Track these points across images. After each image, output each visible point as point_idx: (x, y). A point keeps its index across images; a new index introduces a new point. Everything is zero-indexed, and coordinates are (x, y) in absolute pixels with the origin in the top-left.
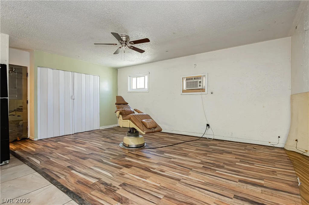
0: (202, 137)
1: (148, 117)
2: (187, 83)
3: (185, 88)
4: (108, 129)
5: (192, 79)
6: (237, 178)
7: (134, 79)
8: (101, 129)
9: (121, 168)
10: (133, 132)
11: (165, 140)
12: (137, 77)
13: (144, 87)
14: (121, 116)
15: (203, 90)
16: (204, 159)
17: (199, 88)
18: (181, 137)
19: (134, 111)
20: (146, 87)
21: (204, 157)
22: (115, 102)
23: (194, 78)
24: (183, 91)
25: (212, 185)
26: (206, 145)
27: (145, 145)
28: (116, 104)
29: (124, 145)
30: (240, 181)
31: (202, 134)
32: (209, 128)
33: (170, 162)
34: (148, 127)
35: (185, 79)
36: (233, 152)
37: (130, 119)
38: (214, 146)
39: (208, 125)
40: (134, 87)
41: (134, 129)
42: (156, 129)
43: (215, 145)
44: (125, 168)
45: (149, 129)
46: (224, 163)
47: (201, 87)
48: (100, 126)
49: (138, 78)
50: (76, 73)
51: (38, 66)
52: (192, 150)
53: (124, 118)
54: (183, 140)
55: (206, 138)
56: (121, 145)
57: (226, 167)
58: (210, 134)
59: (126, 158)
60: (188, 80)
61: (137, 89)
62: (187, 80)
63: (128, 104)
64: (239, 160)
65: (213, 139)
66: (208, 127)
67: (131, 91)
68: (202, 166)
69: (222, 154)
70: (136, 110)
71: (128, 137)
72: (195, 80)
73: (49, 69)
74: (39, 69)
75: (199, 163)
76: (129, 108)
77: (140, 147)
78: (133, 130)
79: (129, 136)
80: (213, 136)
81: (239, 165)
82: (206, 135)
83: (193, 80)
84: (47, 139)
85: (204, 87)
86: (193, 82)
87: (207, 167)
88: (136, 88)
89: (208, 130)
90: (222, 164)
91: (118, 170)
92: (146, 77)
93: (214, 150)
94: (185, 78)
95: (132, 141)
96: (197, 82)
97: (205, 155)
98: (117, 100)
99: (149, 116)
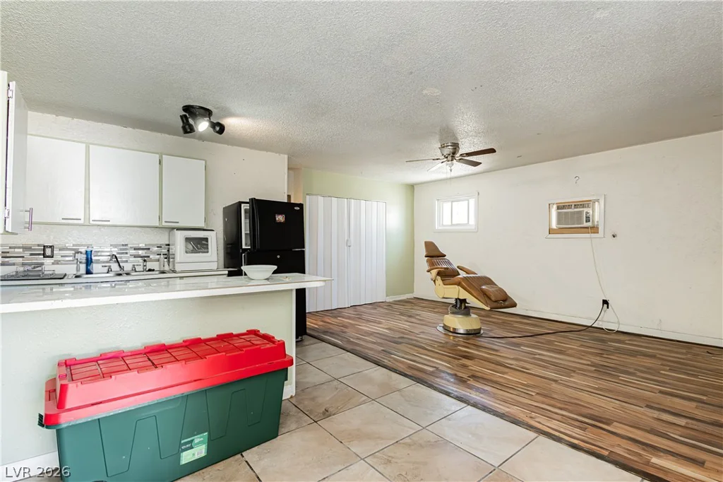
0: (591, 327)
1: (488, 281)
2: (559, 215)
3: (554, 225)
4: (399, 301)
5: (569, 207)
6: (658, 389)
7: (447, 206)
8: (387, 301)
9: (460, 359)
10: (461, 307)
11: (516, 327)
12: (452, 202)
13: (466, 222)
14: (439, 278)
15: (594, 229)
16: (597, 360)
17: (586, 224)
18: (546, 324)
19: (459, 270)
20: (472, 221)
21: (598, 358)
22: (425, 254)
23: (575, 205)
24: (551, 231)
25: (610, 391)
26: (603, 341)
27: (482, 332)
28: (426, 257)
29: (445, 328)
30: (661, 392)
31: (591, 319)
32: (608, 308)
33: (534, 358)
34: (493, 299)
35: (555, 206)
36: (658, 356)
37: (459, 284)
38: (616, 343)
39: (605, 302)
40: (447, 221)
41: (464, 301)
42: (507, 303)
43: (622, 342)
44: (464, 359)
45: (496, 301)
46: (636, 370)
47: (589, 224)
48: (387, 296)
49: (454, 203)
50: (353, 200)
51: (307, 194)
52: (574, 346)
53: (447, 282)
54: (551, 330)
55: (602, 329)
56: (441, 329)
57: (639, 374)
58: (609, 321)
59: (459, 347)
60: (561, 209)
61: (452, 225)
62: (558, 208)
63: (445, 256)
64: (668, 368)
65: (618, 331)
66: (605, 305)
67: (440, 228)
68: (594, 369)
69: (635, 356)
70: (462, 269)
71: (452, 315)
72: (576, 210)
73: (319, 197)
74: (308, 197)
75: (588, 365)
76: (449, 263)
77: (474, 334)
78: (461, 304)
79: (453, 313)
80: (617, 325)
81: (664, 374)
82: (601, 323)
83: (571, 208)
84: (317, 312)
85: (596, 223)
86: (574, 213)
87: (602, 371)
88: (450, 224)
89: (605, 311)
90: (631, 370)
91: (456, 361)
92: (472, 202)
93: (617, 349)
94: (553, 204)
95: (460, 323)
96: (581, 213)
97: (600, 355)
98: (427, 250)
99: (490, 279)
